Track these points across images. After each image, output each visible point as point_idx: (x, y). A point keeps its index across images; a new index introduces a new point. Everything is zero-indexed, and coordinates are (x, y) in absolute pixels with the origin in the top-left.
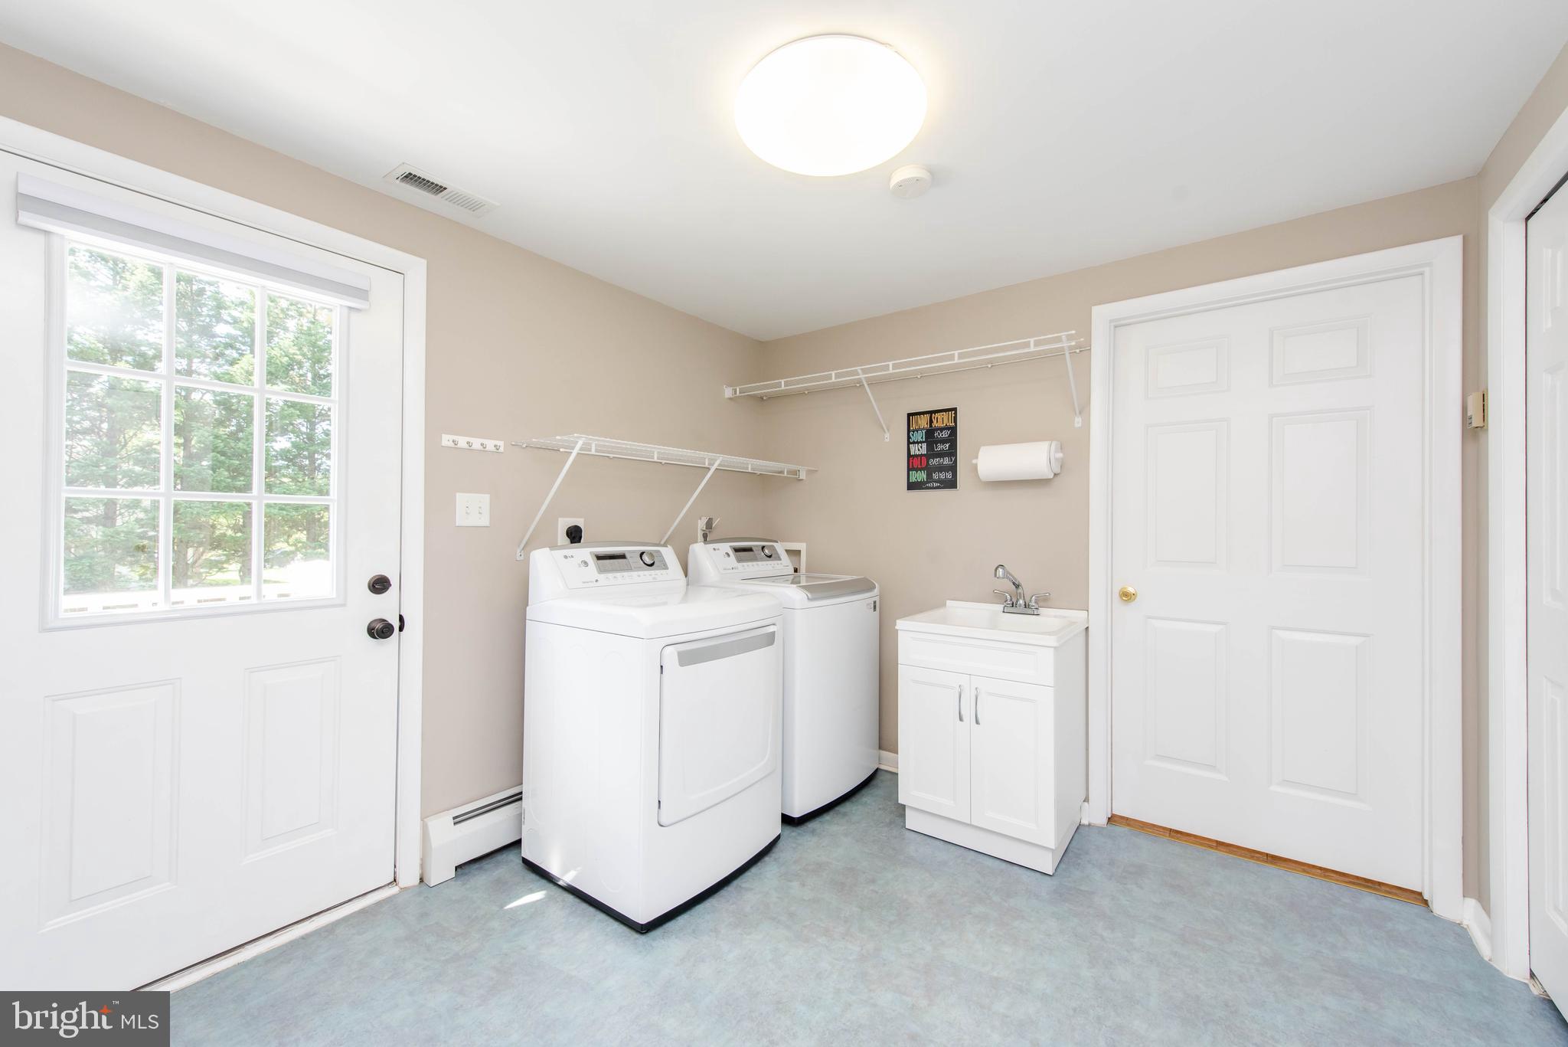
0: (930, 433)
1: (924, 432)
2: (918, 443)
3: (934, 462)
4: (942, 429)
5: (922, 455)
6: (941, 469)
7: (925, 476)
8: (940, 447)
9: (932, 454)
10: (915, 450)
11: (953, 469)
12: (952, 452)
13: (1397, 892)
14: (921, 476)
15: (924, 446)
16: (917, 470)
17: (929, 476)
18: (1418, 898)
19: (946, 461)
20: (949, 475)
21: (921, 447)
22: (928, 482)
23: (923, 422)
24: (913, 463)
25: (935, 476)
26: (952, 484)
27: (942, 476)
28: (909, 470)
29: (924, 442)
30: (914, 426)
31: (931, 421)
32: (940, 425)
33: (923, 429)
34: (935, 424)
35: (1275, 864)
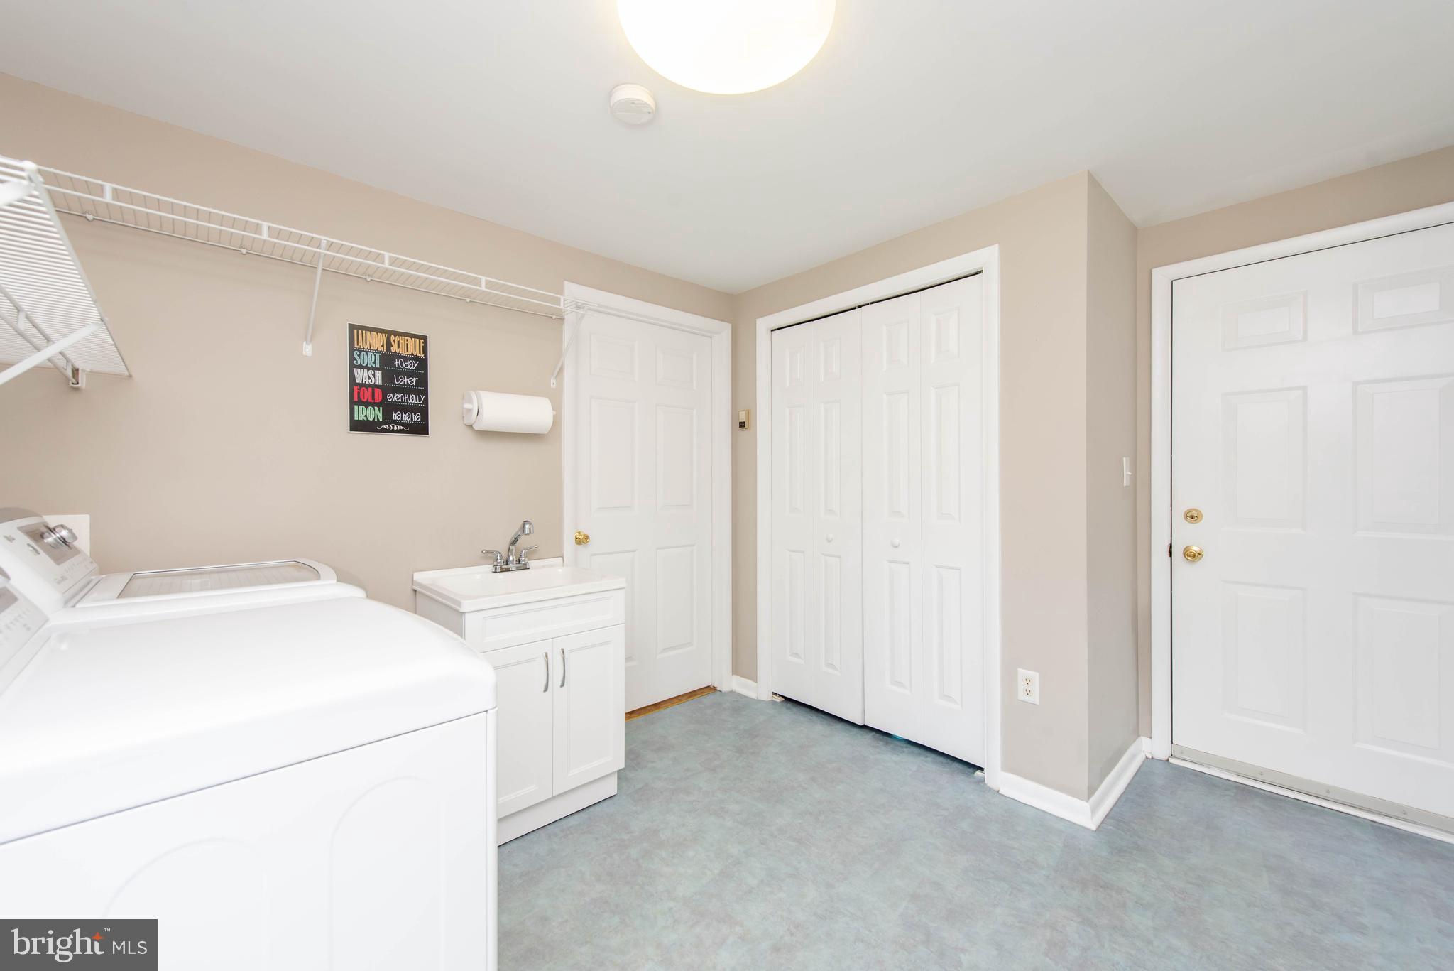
0: (387, 361)
1: (378, 355)
2: (368, 368)
3: (395, 398)
4: (406, 358)
5: (374, 386)
6: (404, 408)
7: (380, 415)
8: (403, 380)
9: (389, 386)
10: (360, 376)
11: (423, 410)
12: (422, 388)
13: (702, 691)
14: (376, 414)
15: (379, 374)
16: (367, 404)
17: (387, 415)
18: (710, 689)
19: (413, 399)
20: (417, 418)
21: (374, 375)
22: (384, 423)
23: (377, 342)
24: (359, 394)
25: (396, 416)
26: (422, 429)
27: (407, 417)
28: (353, 403)
29: (378, 369)
30: (360, 344)
31: (389, 345)
32: (402, 351)
33: (377, 351)
34: (394, 348)
35: (659, 708)
